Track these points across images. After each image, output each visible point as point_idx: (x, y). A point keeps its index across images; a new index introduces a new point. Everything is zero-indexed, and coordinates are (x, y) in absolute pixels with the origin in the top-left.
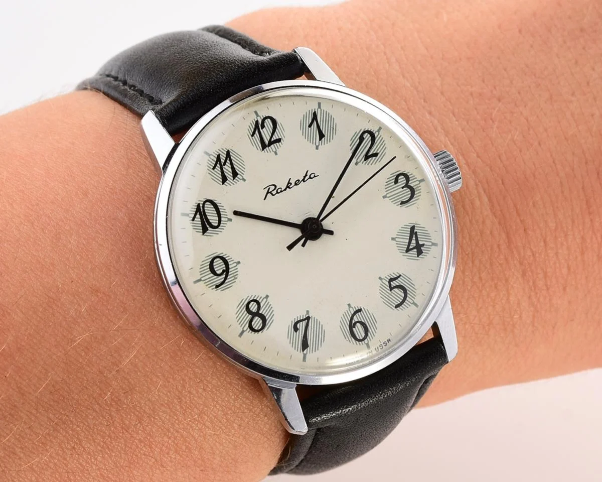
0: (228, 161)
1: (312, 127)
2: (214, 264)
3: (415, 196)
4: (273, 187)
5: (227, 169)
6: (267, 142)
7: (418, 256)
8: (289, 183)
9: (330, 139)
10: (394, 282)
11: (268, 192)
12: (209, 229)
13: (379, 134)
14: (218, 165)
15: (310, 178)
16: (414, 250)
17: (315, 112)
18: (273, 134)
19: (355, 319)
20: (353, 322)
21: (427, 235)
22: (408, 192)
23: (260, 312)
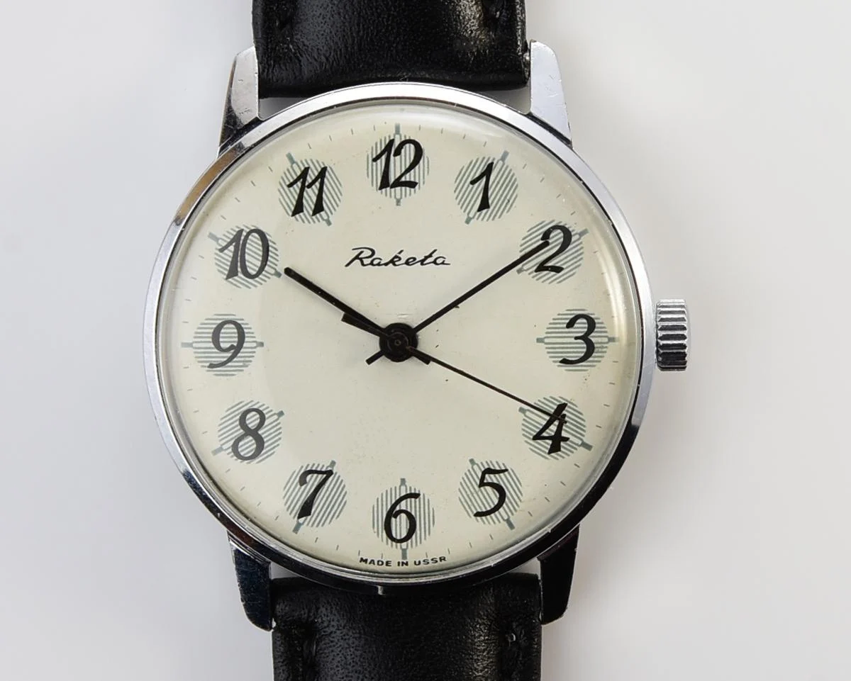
0: (317, 184)
1: (477, 185)
2: (223, 331)
3: (590, 359)
4: (370, 253)
5: (311, 195)
6: (392, 180)
7: (549, 453)
8: (396, 257)
9: (495, 216)
10: (492, 476)
11: (357, 257)
12: (240, 275)
13: (579, 239)
14: (299, 184)
15: (435, 262)
16: (547, 441)
17: (492, 163)
18: (408, 170)
19: (403, 505)
20: (398, 508)
21: (580, 427)
22: (582, 348)
23: (260, 432)
